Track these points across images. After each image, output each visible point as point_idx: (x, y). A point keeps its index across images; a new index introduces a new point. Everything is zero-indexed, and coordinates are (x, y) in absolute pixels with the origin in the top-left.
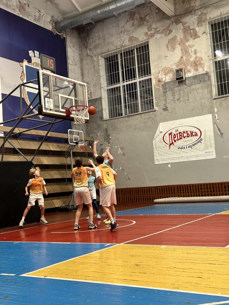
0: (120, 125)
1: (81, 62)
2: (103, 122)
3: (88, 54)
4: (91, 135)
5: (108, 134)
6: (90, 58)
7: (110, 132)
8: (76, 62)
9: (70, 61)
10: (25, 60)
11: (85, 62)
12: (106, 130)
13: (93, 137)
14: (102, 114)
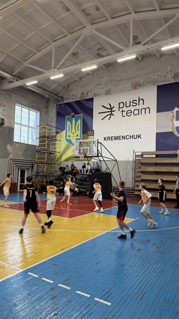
10: (175, 108)
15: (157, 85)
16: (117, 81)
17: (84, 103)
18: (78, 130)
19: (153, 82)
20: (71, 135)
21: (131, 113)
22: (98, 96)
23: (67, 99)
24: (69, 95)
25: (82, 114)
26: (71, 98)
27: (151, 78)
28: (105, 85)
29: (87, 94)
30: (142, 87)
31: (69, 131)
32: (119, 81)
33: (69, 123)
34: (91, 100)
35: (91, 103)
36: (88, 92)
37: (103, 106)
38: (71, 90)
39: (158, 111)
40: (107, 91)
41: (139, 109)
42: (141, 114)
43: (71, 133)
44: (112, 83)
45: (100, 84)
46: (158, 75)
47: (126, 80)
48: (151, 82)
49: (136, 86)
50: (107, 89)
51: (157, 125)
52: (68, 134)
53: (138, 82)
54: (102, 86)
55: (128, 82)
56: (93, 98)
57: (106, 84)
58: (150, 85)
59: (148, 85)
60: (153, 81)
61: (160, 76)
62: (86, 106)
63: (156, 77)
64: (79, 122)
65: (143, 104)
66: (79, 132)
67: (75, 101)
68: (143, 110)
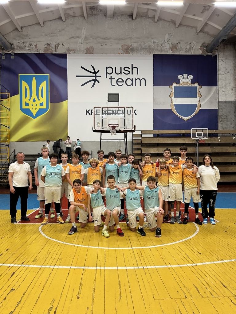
1: (234, 70)
8: (228, 71)
10: (174, 83)
15: (154, 54)
16: (102, 39)
17: (52, 58)
18: (42, 96)
19: (149, 50)
20: (31, 102)
21: (123, 82)
22: (74, 52)
23: (20, 48)
24: (23, 43)
25: (49, 75)
26: (27, 48)
27: (146, 44)
28: (84, 40)
29: (56, 47)
30: (136, 53)
31: (26, 96)
32: (105, 39)
33: (24, 84)
34: (64, 56)
35: (63, 60)
36: (58, 44)
37: (82, 67)
38: (27, 36)
39: (155, 84)
40: (87, 48)
41: (132, 79)
42: (135, 85)
43: (29, 100)
44: (95, 39)
45: (78, 37)
46: (154, 42)
47: (115, 39)
48: (146, 49)
49: (128, 50)
50: (88, 46)
51: (154, 100)
52: (25, 100)
53: (131, 46)
54: (80, 40)
55: (117, 43)
56: (67, 54)
57: (86, 38)
58: (145, 52)
59: (143, 52)
60: (149, 48)
61: (156, 44)
62: (55, 63)
63: (152, 44)
64: (44, 84)
65: (138, 74)
66: (44, 100)
67: (35, 54)
68: (138, 81)
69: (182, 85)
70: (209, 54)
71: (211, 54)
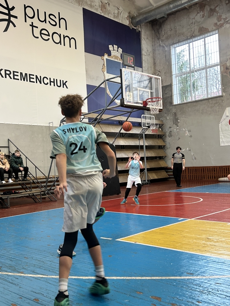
0: (188, 110)
1: (153, 53)
2: (172, 107)
3: (160, 45)
4: (161, 119)
5: (176, 118)
6: (162, 48)
7: (178, 116)
8: (149, 53)
9: (144, 52)
10: (105, 54)
11: (157, 52)
12: (175, 114)
13: (163, 120)
14: (172, 99)
15: (83, 7)
21: (49, 35)
39: (87, 50)
41: (60, 34)
42: (64, 45)
51: (86, 71)
65: (66, 29)
68: (67, 39)
69: (113, 58)
70: (134, 28)
71: (136, 28)
